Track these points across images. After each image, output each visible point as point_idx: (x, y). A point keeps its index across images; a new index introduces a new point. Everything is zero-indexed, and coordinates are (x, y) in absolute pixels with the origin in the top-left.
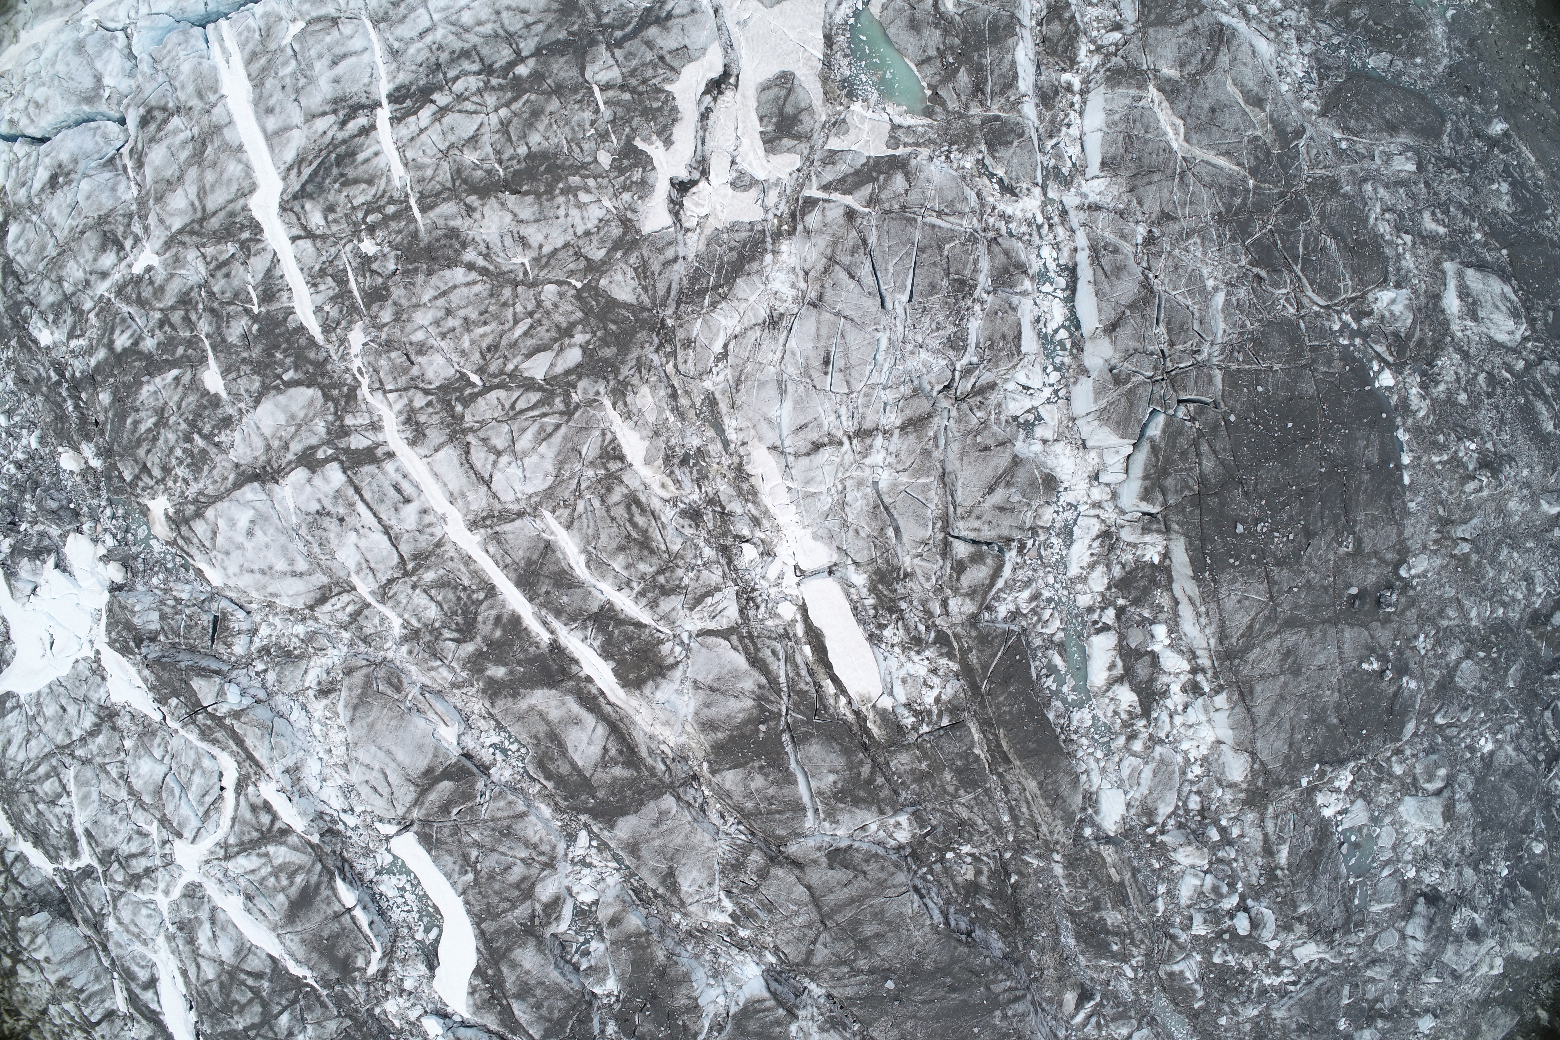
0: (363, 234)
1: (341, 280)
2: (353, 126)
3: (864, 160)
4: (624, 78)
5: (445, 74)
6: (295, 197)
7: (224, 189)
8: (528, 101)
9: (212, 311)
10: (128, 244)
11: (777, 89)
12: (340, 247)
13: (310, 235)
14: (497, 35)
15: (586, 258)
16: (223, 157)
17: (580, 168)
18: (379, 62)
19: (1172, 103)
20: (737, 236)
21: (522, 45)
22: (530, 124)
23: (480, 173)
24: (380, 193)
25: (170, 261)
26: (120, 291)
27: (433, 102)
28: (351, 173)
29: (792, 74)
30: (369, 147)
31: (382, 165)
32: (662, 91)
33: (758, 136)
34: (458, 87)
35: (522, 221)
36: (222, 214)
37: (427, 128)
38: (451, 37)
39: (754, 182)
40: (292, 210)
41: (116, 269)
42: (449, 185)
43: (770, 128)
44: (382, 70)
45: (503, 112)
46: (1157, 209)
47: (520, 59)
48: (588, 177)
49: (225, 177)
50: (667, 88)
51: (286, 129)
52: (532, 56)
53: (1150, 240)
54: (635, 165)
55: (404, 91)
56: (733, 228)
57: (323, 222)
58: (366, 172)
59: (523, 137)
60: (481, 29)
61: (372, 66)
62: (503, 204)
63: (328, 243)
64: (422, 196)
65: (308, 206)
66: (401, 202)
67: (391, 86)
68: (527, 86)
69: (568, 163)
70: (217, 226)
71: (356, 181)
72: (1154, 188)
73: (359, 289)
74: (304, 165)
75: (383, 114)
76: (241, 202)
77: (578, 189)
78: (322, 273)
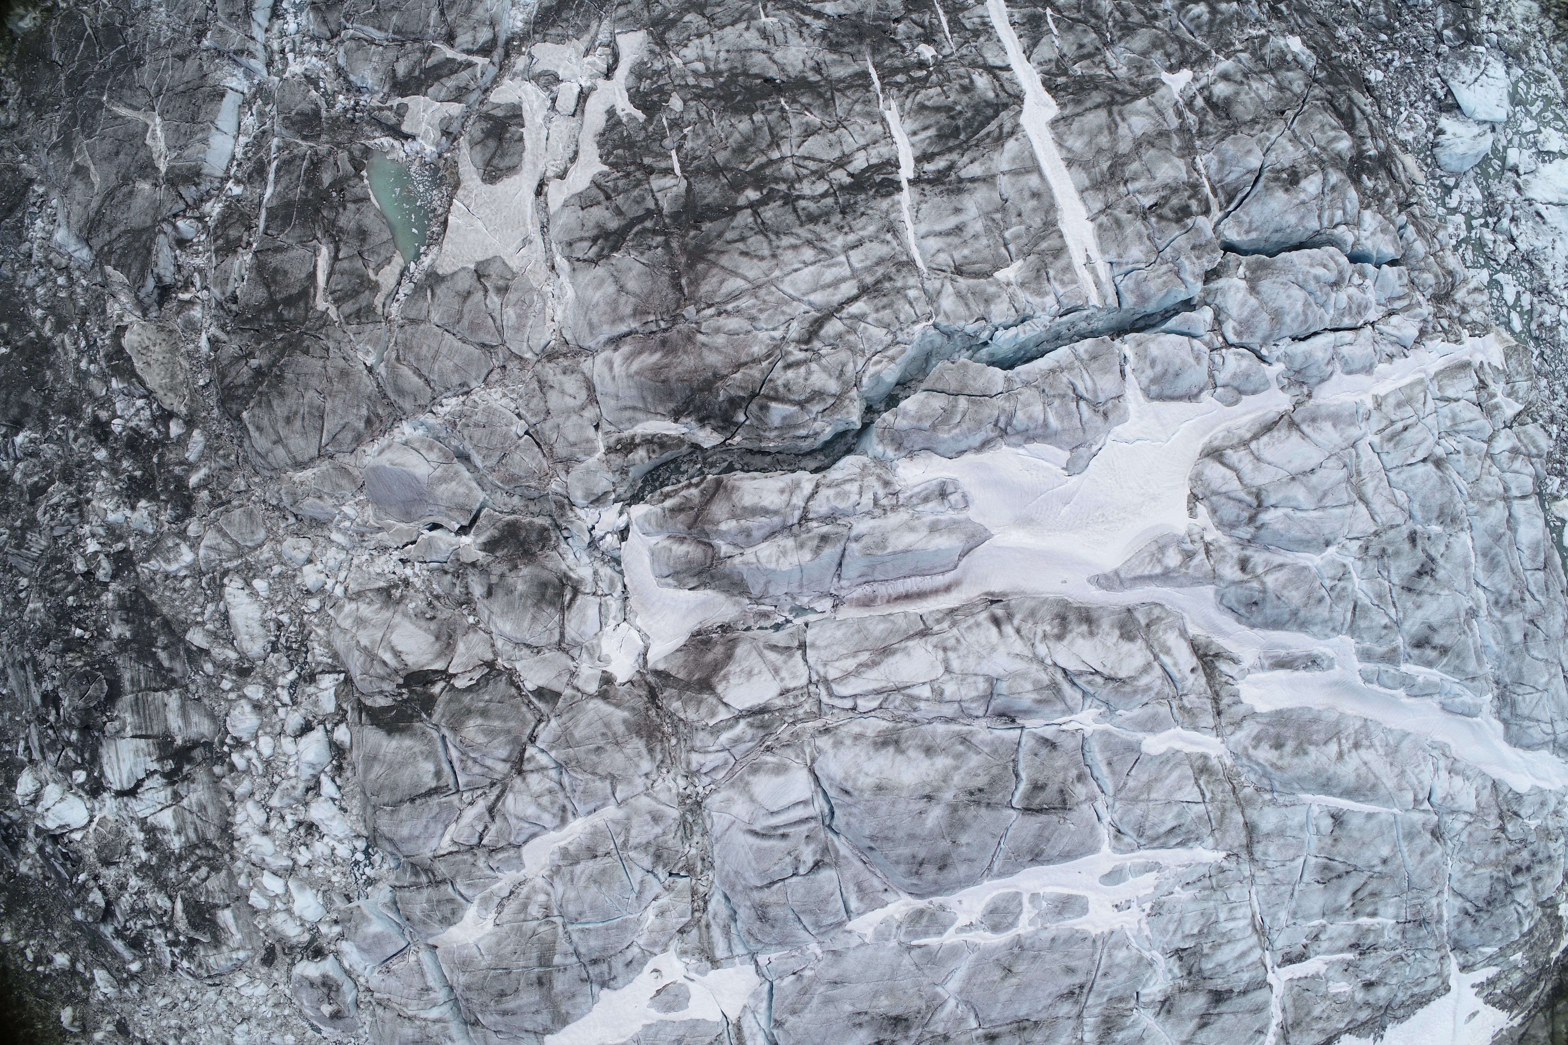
0: (931, 61)
1: (956, 25)
2: (941, 163)
3: (430, 90)
4: (648, 180)
5: (837, 203)
6: (1006, 106)
7: (1087, 127)
8: (749, 163)
9: (1097, 17)
10: (1199, 102)
11: (501, 166)
12: (957, 55)
13: (990, 70)
14: (777, 234)
15: (704, 15)
16: (1089, 156)
17: (701, 95)
18: (909, 224)
19: (150, 158)
20: (560, 31)
21: (751, 219)
22: (748, 141)
23: (804, 100)
24: (912, 96)
25: (1146, 70)
26: (1204, 58)
27: (850, 175)
28: (942, 118)
29: (484, 180)
30: (923, 141)
31: (908, 121)
32: (612, 165)
33: (527, 123)
34: (822, 187)
35: (764, 52)
36: (1088, 104)
37: (858, 150)
38: (827, 236)
39: (535, 78)
40: (1010, 95)
41: (1211, 80)
42: (837, 94)
43: (513, 129)
44: (907, 216)
45: (775, 155)
46: (189, 62)
47: (753, 206)
48: (694, 86)
49: (1086, 138)
50: (606, 168)
51: (1015, 173)
52: (741, 208)
53: (200, 35)
54: (646, 94)
55: (883, 191)
56: (562, 39)
57: (975, 77)
58: (927, 117)
59: (756, 130)
60: (793, 240)
61: (917, 220)
62: (783, 70)
63: (969, 59)
64: (867, 86)
65: (991, 95)
66: (889, 84)
67: (896, 197)
68: (749, 179)
69: (713, 101)
70: (1094, 93)
71: (937, 109)
72: (185, 79)
73: (937, 14)
74: (996, 134)
75: (906, 172)
76: (1067, 112)
77: (704, 76)
78: (976, 34)
